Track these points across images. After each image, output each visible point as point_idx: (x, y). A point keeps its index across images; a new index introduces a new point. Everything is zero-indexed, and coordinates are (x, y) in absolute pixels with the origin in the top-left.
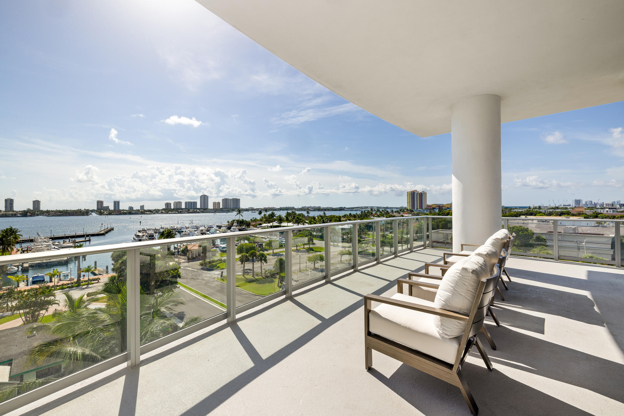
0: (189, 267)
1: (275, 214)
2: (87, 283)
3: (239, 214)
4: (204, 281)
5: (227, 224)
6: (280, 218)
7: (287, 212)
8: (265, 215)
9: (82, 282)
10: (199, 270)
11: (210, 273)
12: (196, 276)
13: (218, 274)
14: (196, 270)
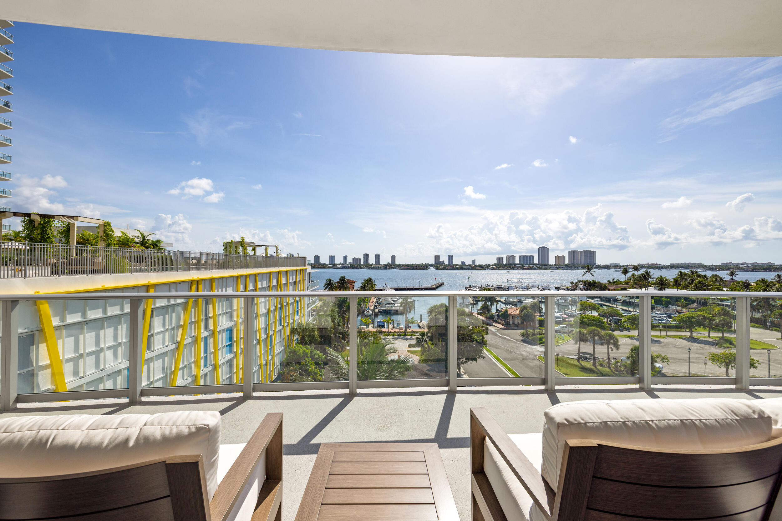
0: (508, 336)
1: (651, 274)
2: (411, 334)
3: (589, 272)
4: (522, 357)
5: (571, 285)
6: (661, 280)
7: (681, 272)
8: (634, 275)
9: (408, 333)
10: (518, 341)
11: (531, 348)
12: (513, 348)
13: (541, 352)
14: (515, 341)
